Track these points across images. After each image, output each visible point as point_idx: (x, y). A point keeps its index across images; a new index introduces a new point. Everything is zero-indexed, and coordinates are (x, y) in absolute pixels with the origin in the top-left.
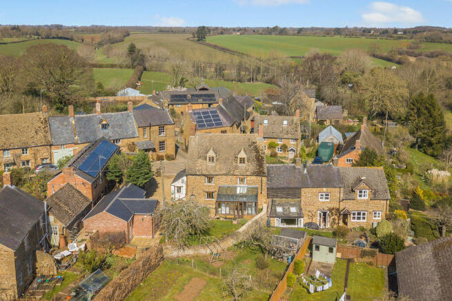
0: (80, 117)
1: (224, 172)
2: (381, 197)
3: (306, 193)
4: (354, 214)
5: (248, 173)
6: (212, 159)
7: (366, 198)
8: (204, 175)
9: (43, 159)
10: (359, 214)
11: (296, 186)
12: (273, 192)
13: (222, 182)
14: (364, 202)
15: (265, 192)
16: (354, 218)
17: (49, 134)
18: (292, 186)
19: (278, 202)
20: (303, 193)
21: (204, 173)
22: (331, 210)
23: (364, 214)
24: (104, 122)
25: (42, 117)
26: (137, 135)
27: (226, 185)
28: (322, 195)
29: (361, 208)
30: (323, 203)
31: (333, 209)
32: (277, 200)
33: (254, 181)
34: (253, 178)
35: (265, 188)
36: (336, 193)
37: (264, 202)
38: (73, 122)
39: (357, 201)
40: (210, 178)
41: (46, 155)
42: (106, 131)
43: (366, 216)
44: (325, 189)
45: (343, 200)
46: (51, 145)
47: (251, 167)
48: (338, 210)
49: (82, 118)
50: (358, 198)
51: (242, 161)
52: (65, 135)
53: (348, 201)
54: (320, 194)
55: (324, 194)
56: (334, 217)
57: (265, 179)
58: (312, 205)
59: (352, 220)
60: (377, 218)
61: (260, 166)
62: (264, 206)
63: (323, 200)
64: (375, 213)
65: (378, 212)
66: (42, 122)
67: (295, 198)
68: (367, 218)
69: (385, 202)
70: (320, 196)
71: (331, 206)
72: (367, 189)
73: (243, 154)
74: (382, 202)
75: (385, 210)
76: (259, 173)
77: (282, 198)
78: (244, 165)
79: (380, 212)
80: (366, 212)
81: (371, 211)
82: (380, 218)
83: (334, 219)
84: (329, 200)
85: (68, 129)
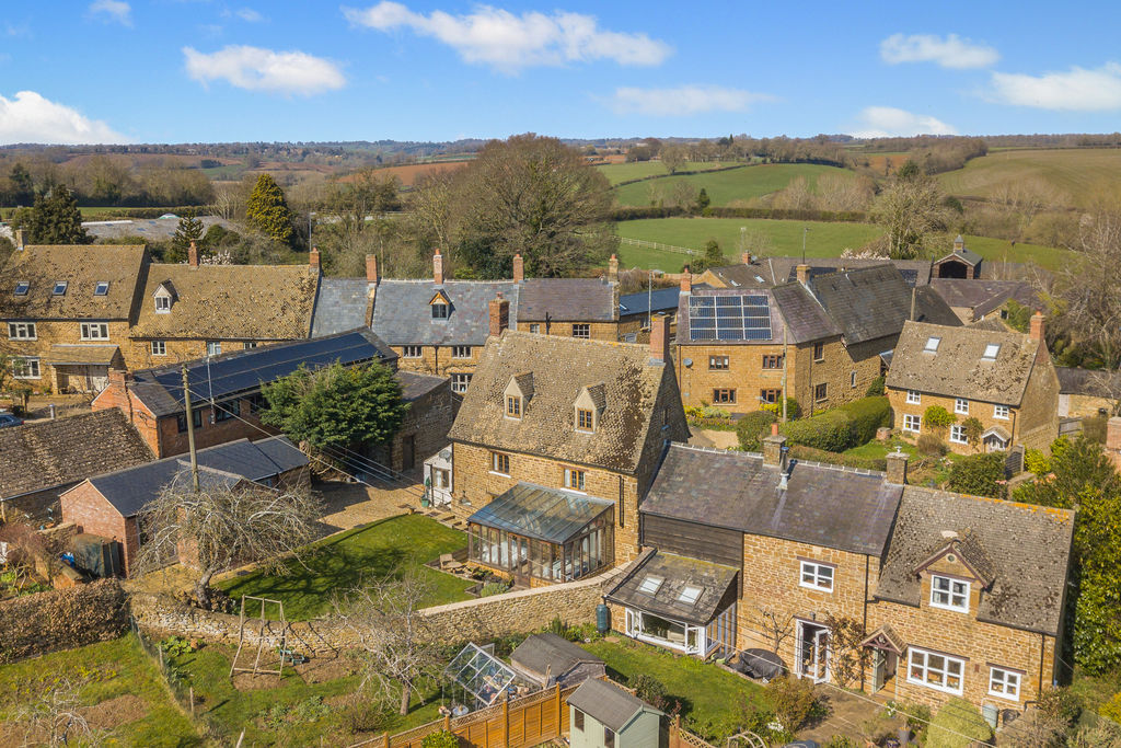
1: (532, 445)
2: (1019, 620)
3: (764, 556)
4: (918, 658)
6: (515, 405)
7: (965, 609)
8: (488, 447)
10: (936, 662)
11: (730, 523)
12: (654, 531)
13: (530, 472)
14: (955, 620)
15: (631, 524)
16: (917, 673)
17: (308, 317)
18: (715, 520)
19: (667, 563)
20: (749, 550)
22: (837, 625)
23: (955, 667)
27: (534, 483)
28: (808, 569)
30: (812, 594)
31: (845, 623)
32: (668, 557)
33: (600, 489)
34: (603, 473)
35: (631, 511)
36: (856, 572)
37: (623, 555)
39: (930, 613)
40: (502, 459)
42: (442, 322)
43: (961, 676)
44: (817, 550)
45: (877, 600)
47: (598, 439)
48: (860, 630)
49: (399, 286)
50: (935, 604)
51: (585, 419)
53: (897, 606)
54: (802, 563)
55: (816, 566)
56: (846, 651)
57: (631, 483)
58: (777, 596)
59: (912, 680)
60: (1005, 695)
61: (628, 442)
62: (624, 562)
63: (814, 586)
64: (998, 675)
65: (1007, 673)
66: (302, 289)
67: (725, 560)
68: (967, 683)
69: (1036, 640)
70: (802, 573)
71: (839, 611)
72: (967, 579)
73: (585, 402)
74: (1026, 637)
75: (1036, 671)
76: (614, 463)
77: (686, 553)
78: (588, 433)
79: (1019, 676)
80: (962, 662)
81: (981, 661)
82: (1015, 698)
83: (847, 658)
84: (830, 591)
85: (356, 308)
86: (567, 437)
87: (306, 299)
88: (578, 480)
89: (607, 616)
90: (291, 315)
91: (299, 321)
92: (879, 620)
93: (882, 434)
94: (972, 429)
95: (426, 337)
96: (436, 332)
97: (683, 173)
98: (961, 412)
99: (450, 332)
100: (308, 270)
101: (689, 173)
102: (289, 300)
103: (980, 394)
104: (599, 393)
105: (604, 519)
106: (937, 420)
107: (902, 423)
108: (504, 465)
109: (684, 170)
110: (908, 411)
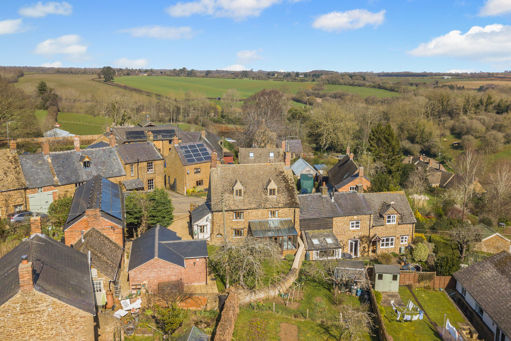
0: (55, 154)
1: (254, 206)
2: (407, 221)
4: (383, 240)
5: (280, 205)
6: (239, 193)
7: (395, 223)
8: (232, 211)
10: (387, 240)
11: (327, 215)
12: (304, 225)
13: (254, 216)
14: (392, 227)
16: (383, 245)
17: (21, 176)
18: (323, 216)
19: (311, 234)
21: (233, 208)
22: (361, 238)
23: (392, 240)
24: (87, 160)
25: (9, 154)
26: (124, 173)
27: (257, 219)
28: (352, 224)
29: (390, 234)
30: (354, 231)
31: (363, 237)
32: (310, 232)
33: (286, 214)
35: (297, 220)
38: (50, 161)
39: (386, 227)
40: (238, 214)
41: (19, 201)
42: (89, 169)
44: (355, 217)
45: (373, 226)
46: (26, 189)
48: (367, 238)
49: (59, 155)
50: (387, 224)
51: (272, 192)
52: (42, 176)
53: (378, 227)
54: (351, 222)
55: (355, 222)
56: (364, 245)
57: (297, 210)
58: (343, 235)
59: (381, 247)
60: (404, 243)
61: (292, 196)
63: (355, 228)
64: (402, 238)
65: (404, 237)
66: (11, 162)
67: (327, 228)
68: (395, 243)
69: (411, 226)
70: (351, 225)
72: (396, 214)
74: (409, 226)
75: (411, 234)
76: (290, 205)
77: (314, 229)
78: (275, 197)
79: (407, 237)
80: (394, 238)
81: (398, 236)
82: (406, 243)
83: (364, 247)
84: (359, 228)
85: (44, 168)
87: (16, 167)
89: (309, 256)
90: (12, 176)
91: (17, 179)
92: (373, 233)
96: (88, 174)
99: (95, 173)
100: (10, 152)
102: (6, 169)
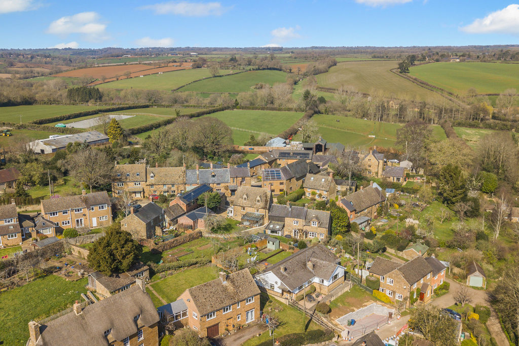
0: (201, 170)
1: (249, 206)
2: (323, 226)
3: (288, 221)
4: (310, 233)
5: (260, 207)
7: (316, 226)
8: (241, 206)
9: (181, 191)
10: (313, 234)
12: (271, 218)
13: (249, 210)
14: (315, 228)
15: (267, 217)
16: (310, 235)
17: (185, 178)
18: (281, 216)
20: (286, 220)
22: (299, 230)
24: (213, 174)
26: (229, 182)
27: (250, 212)
29: (314, 230)
30: (295, 226)
32: (273, 222)
33: (262, 212)
34: (262, 210)
35: (267, 215)
36: (301, 222)
37: (266, 222)
38: (198, 173)
39: (312, 227)
42: (214, 178)
43: (316, 235)
44: (296, 219)
45: (305, 226)
46: (185, 184)
47: (262, 204)
48: (302, 230)
49: (203, 171)
50: (312, 225)
51: (258, 201)
52: (193, 179)
53: (307, 226)
54: (294, 221)
55: (296, 221)
56: (300, 233)
57: (267, 211)
58: (290, 226)
59: (310, 237)
60: (322, 237)
61: (266, 205)
62: (266, 224)
63: (296, 224)
64: (321, 234)
66: (182, 172)
67: (282, 222)
70: (294, 223)
71: (299, 228)
72: (316, 222)
73: (258, 198)
74: (324, 229)
75: (326, 233)
76: (264, 208)
77: (277, 221)
78: (259, 203)
79: (323, 234)
80: (316, 233)
81: (319, 233)
83: (301, 235)
84: (298, 225)
85: (195, 176)
86: (255, 204)
87: (184, 175)
88: (258, 211)
89: (265, 231)
90: (181, 178)
91: (183, 180)
92: (305, 228)
93: (303, 197)
94: (320, 195)
95: (211, 182)
96: (213, 181)
97: (218, 76)
98: (318, 192)
99: (216, 180)
100: (183, 168)
101: (220, 76)
102: (180, 175)
103: (321, 189)
104: (260, 197)
105: (263, 217)
106: (314, 194)
107: (307, 194)
108: (244, 209)
109: (218, 75)
110: (308, 193)
